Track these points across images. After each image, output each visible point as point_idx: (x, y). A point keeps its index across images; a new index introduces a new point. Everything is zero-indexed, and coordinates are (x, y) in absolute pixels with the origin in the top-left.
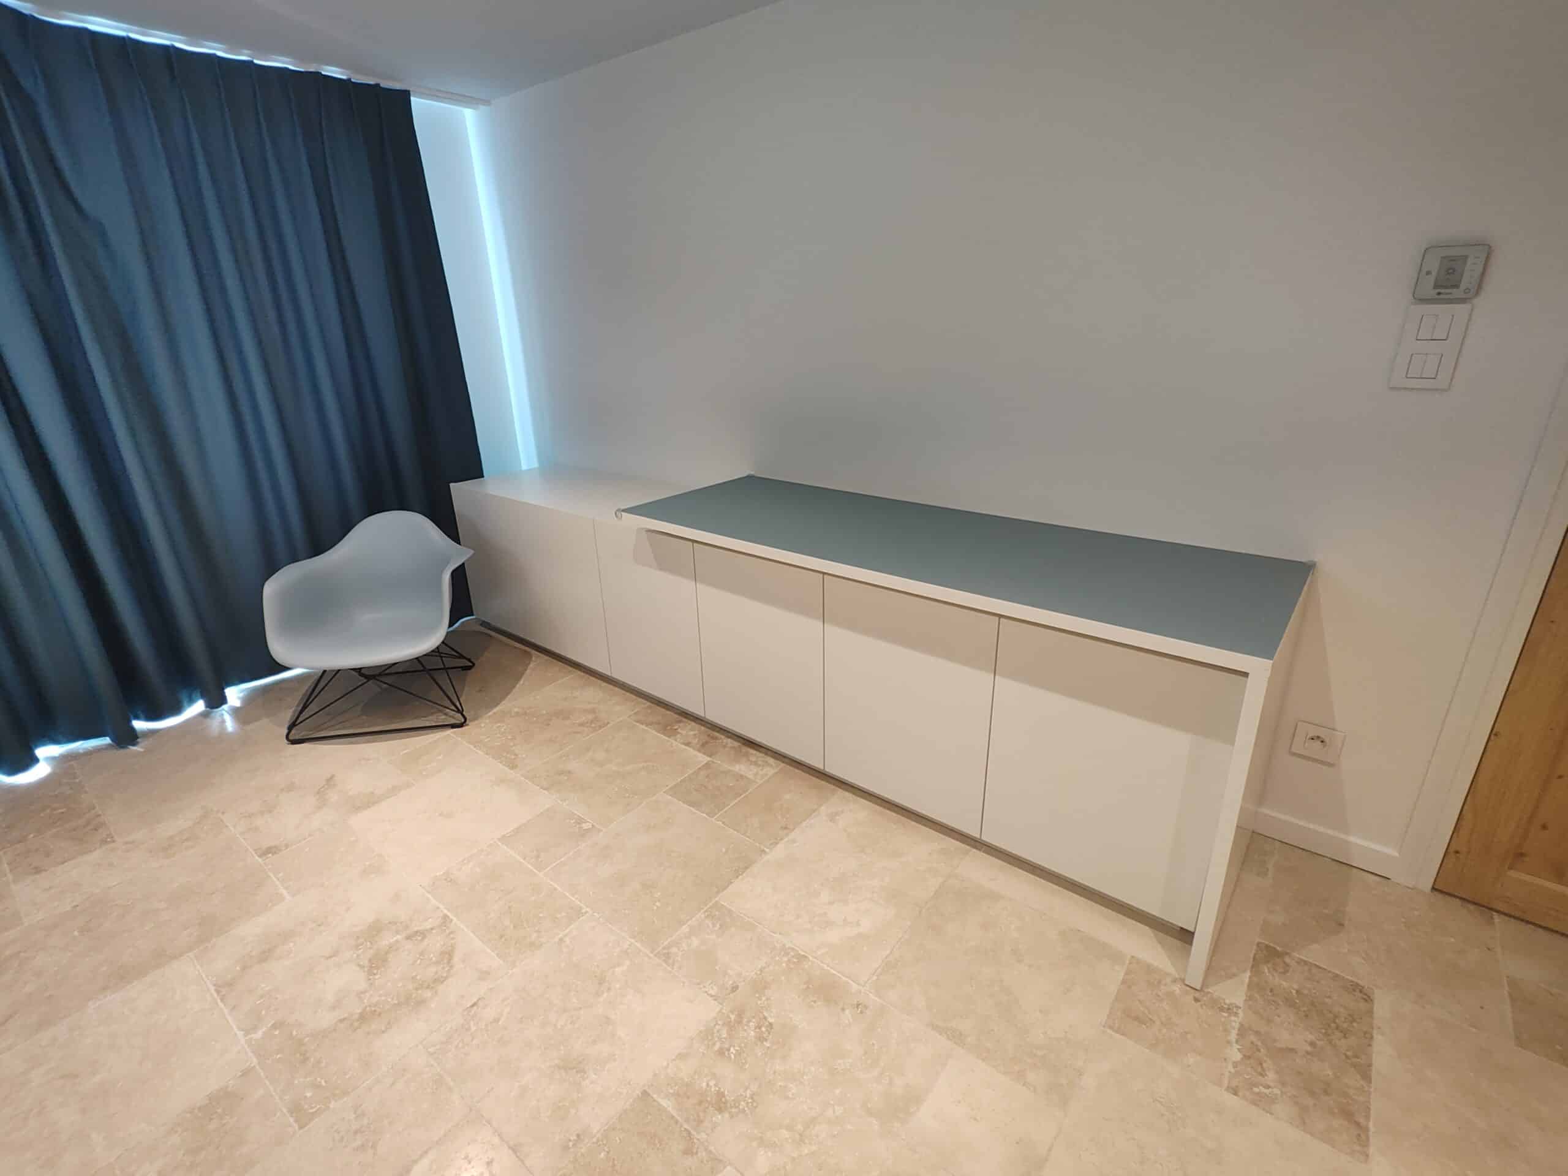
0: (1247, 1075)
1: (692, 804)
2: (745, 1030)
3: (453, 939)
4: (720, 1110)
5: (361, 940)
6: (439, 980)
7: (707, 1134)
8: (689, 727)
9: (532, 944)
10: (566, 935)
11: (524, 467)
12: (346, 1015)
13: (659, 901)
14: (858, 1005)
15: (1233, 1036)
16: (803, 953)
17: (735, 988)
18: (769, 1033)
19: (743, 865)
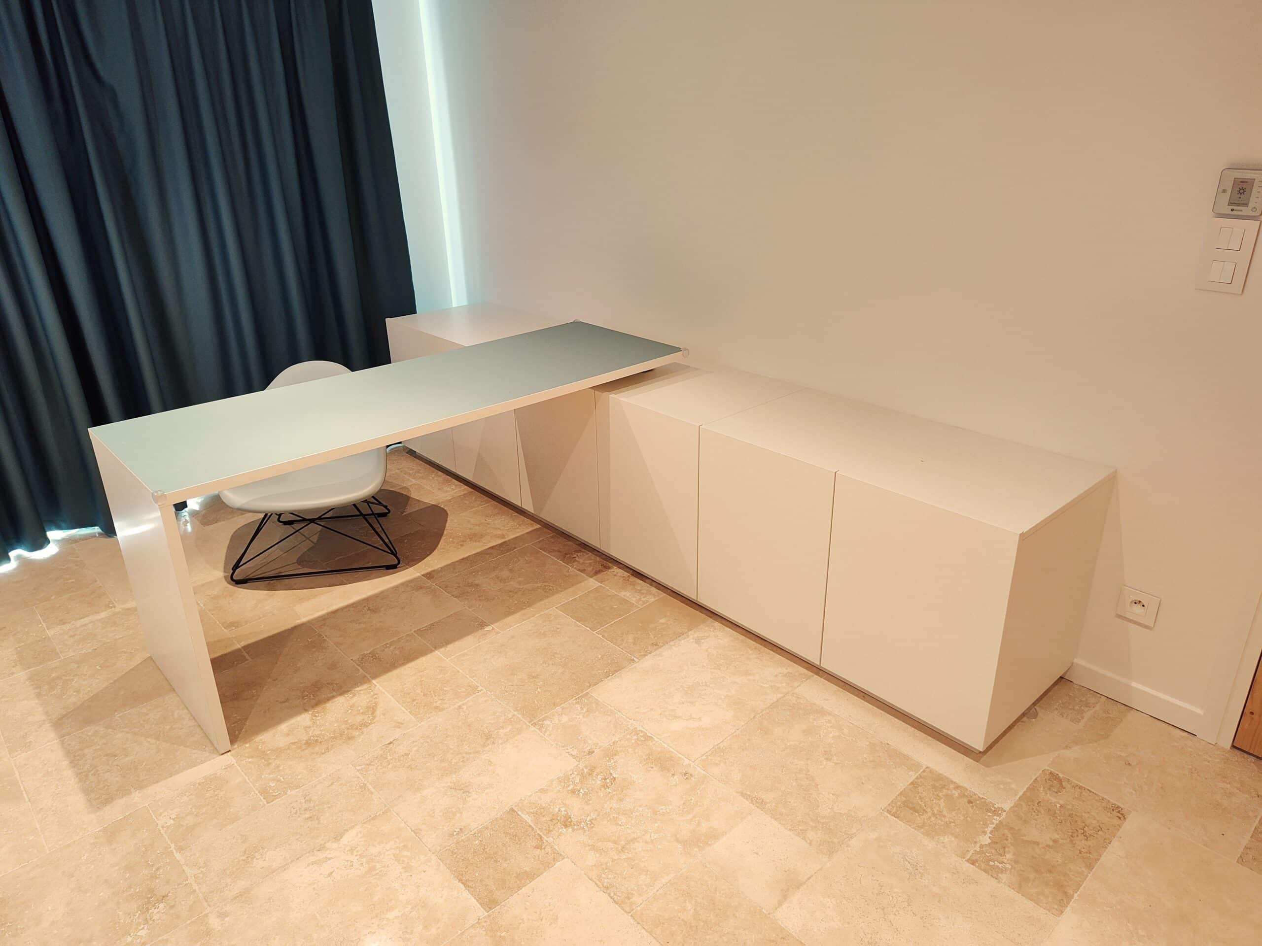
0: (988, 853)
1: (578, 619)
2: (594, 780)
3: (376, 698)
4: (566, 826)
5: (306, 693)
6: (364, 725)
7: (554, 839)
8: (587, 556)
9: (436, 708)
10: (463, 704)
11: (454, 305)
12: (296, 740)
13: (540, 688)
14: (686, 774)
15: (990, 828)
16: (650, 735)
17: (591, 753)
18: (612, 784)
19: (613, 669)
